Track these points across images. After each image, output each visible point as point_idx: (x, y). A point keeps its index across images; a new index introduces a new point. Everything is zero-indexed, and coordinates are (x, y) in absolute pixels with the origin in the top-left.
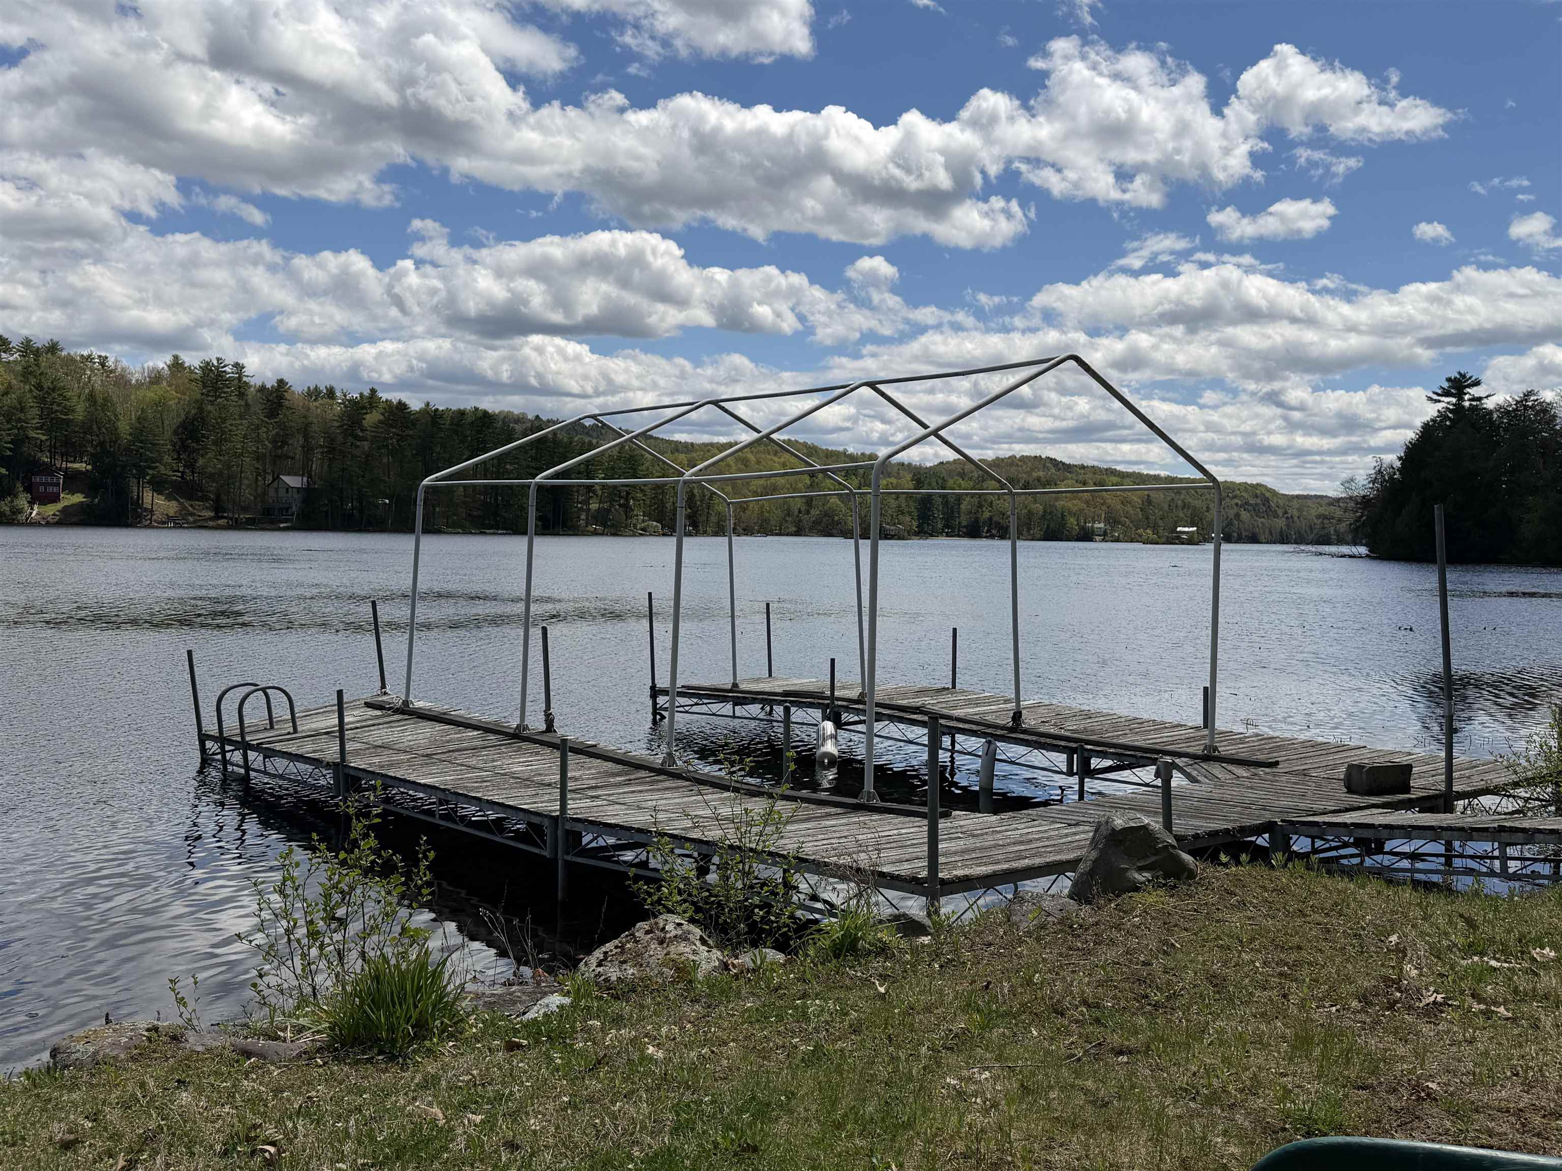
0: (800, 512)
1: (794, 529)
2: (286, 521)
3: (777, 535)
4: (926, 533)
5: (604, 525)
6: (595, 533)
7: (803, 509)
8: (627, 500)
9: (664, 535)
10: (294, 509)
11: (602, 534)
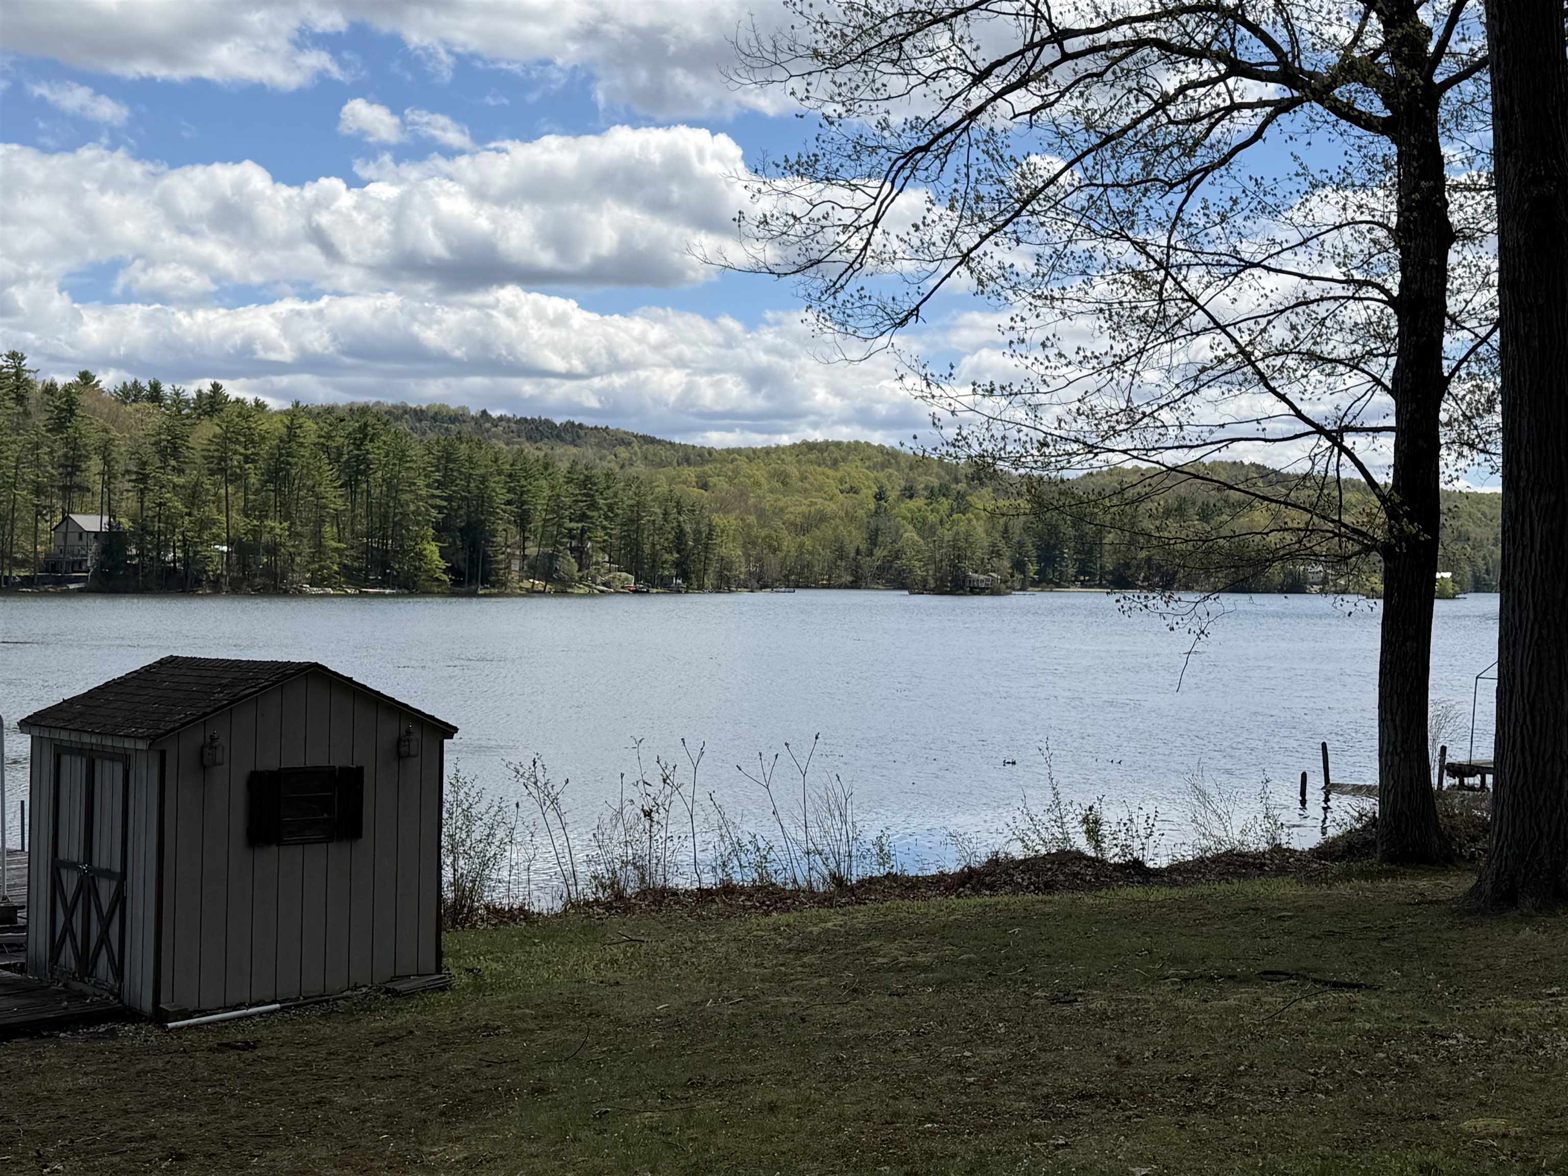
0: (858, 552)
1: (850, 578)
2: (76, 580)
3: (824, 587)
4: (1051, 581)
5: (548, 577)
6: (531, 592)
7: (863, 547)
8: (581, 540)
9: (636, 592)
10: (89, 564)
11: (542, 593)
